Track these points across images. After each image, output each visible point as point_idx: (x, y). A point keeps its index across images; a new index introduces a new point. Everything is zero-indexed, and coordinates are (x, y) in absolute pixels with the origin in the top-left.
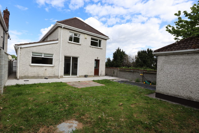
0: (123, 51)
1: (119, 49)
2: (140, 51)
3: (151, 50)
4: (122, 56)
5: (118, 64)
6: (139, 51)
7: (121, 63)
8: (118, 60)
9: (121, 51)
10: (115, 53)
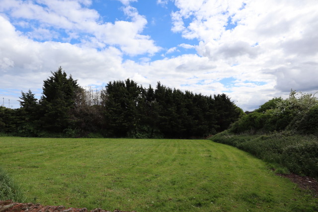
0: (71, 79)
1: (60, 71)
2: (112, 83)
3: (132, 82)
4: (70, 91)
5: (60, 109)
6: (110, 83)
7: (69, 107)
8: (59, 100)
9: (68, 77)
10: (51, 81)
